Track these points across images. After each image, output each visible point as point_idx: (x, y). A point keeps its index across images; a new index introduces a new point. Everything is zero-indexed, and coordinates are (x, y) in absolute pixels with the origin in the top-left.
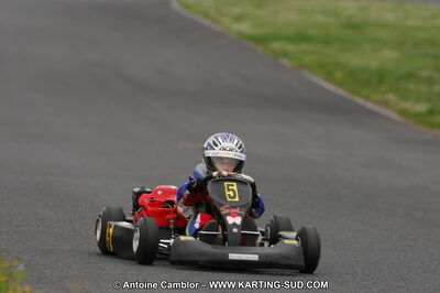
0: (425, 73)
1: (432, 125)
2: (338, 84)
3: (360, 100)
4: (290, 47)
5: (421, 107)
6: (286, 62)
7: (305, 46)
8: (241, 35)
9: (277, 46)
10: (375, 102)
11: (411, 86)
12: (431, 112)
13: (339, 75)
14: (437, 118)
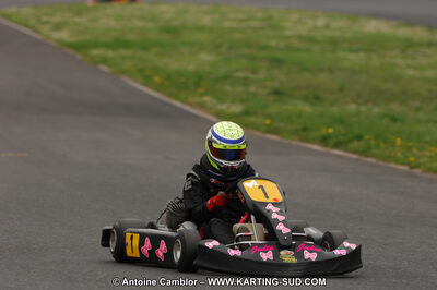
0: (241, 75)
1: (246, 125)
2: (158, 88)
3: (178, 104)
4: (110, 53)
5: (237, 109)
7: (123, 52)
8: (61, 42)
9: (95, 52)
11: (228, 88)
12: (246, 113)
13: (157, 79)
14: (252, 119)
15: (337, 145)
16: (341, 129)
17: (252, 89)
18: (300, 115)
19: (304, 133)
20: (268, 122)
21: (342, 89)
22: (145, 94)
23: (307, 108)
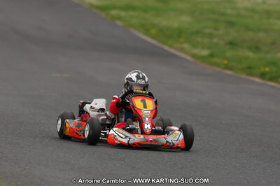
0: (207, 31)
1: (211, 64)
2: (153, 37)
3: (166, 48)
4: (123, 14)
5: (205, 52)
6: (119, 23)
7: (132, 13)
8: (92, 5)
9: (114, 12)
10: (176, 49)
11: (199, 39)
12: (212, 56)
13: (153, 31)
14: (216, 60)
15: (271, 79)
16: (274, 69)
17: (215, 40)
18: (246, 58)
19: (249, 70)
20: (225, 62)
21: (273, 43)
22: (145, 41)
23: (251, 55)
